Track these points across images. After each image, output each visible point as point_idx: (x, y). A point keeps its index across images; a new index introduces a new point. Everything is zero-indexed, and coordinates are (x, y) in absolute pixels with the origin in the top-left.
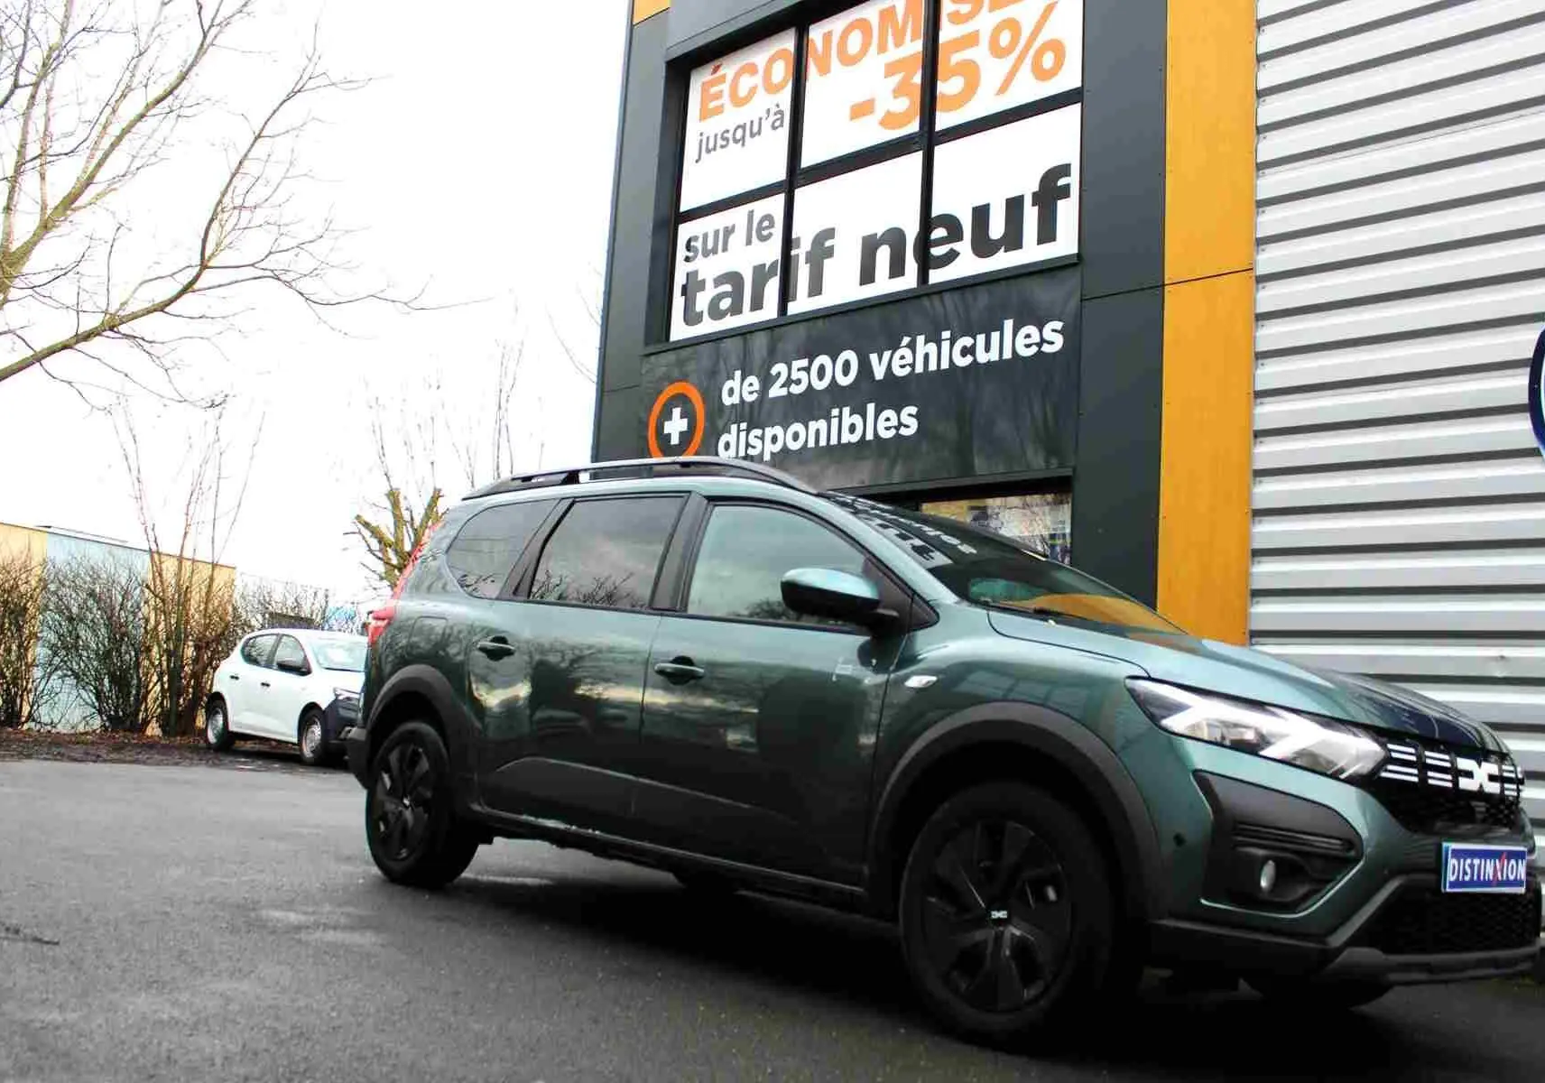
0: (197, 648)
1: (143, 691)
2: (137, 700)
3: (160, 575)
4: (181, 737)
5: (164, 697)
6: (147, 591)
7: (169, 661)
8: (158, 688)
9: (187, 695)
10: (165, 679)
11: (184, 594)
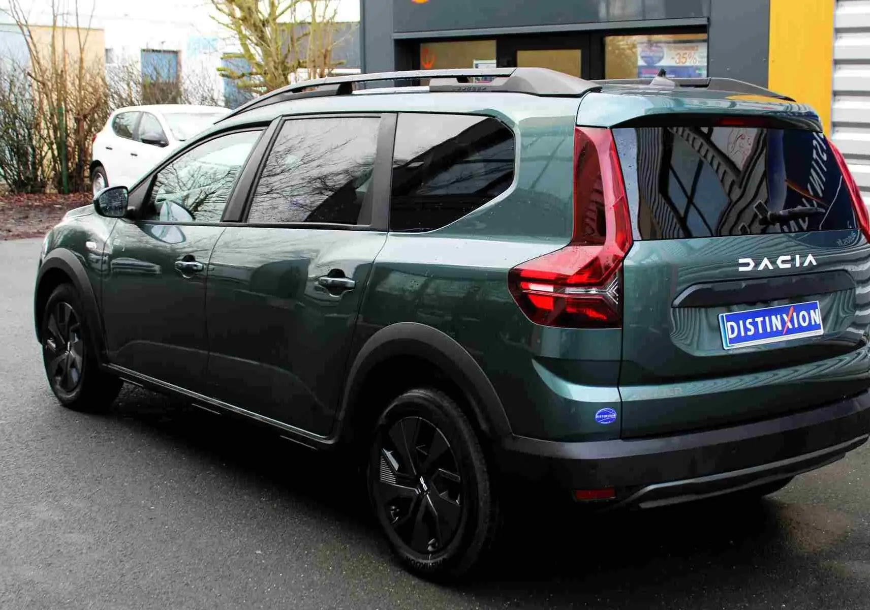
0: (77, 120)
1: (38, 157)
2: (34, 163)
3: (39, 63)
4: (74, 194)
5: (55, 162)
6: (29, 78)
7: (55, 132)
8: (50, 155)
9: (74, 159)
10: (55, 146)
11: (60, 76)
